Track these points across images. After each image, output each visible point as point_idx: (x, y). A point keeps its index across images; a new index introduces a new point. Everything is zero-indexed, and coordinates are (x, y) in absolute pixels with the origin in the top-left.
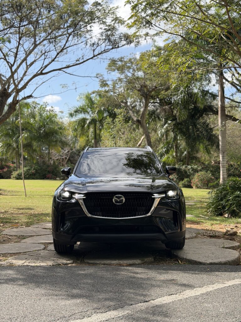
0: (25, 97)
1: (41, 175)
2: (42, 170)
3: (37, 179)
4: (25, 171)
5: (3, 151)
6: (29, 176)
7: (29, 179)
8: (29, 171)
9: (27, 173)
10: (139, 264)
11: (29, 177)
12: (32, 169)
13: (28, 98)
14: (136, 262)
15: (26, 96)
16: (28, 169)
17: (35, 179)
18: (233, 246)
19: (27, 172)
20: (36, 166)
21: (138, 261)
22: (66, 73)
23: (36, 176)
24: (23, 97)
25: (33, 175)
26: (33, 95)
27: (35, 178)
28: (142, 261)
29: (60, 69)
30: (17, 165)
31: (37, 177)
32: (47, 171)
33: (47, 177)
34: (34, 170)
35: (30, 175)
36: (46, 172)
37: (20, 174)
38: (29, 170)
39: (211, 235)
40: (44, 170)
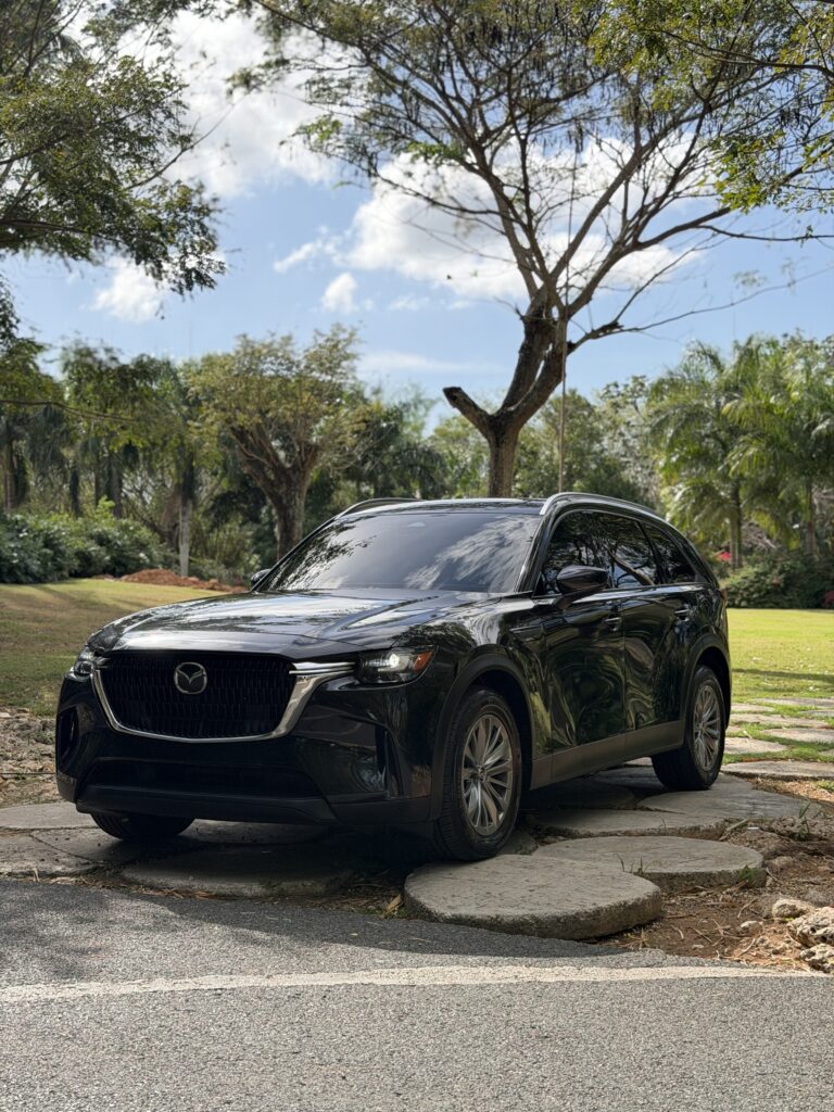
0: (593, 331)
1: (808, 592)
2: (812, 576)
3: (791, 606)
4: (752, 577)
5: (684, 510)
6: (760, 597)
7: (763, 607)
8: (762, 578)
9: (756, 585)
10: (254, 898)
11: (763, 600)
12: (776, 571)
13: (606, 334)
14: (246, 892)
15: (596, 327)
16: (760, 571)
17: (783, 608)
18: (710, 874)
19: (757, 582)
20: (789, 563)
21: (253, 888)
22: (732, 235)
23: (787, 598)
24: (589, 331)
25: (777, 593)
26: (620, 322)
27: (786, 605)
28: (269, 886)
29: (695, 224)
30: (734, 560)
31: (790, 600)
32: (828, 579)
33: (827, 600)
34: (782, 576)
35: (768, 592)
36: (826, 582)
37: (733, 590)
38: (765, 574)
39: (794, 829)
40: (819, 574)
